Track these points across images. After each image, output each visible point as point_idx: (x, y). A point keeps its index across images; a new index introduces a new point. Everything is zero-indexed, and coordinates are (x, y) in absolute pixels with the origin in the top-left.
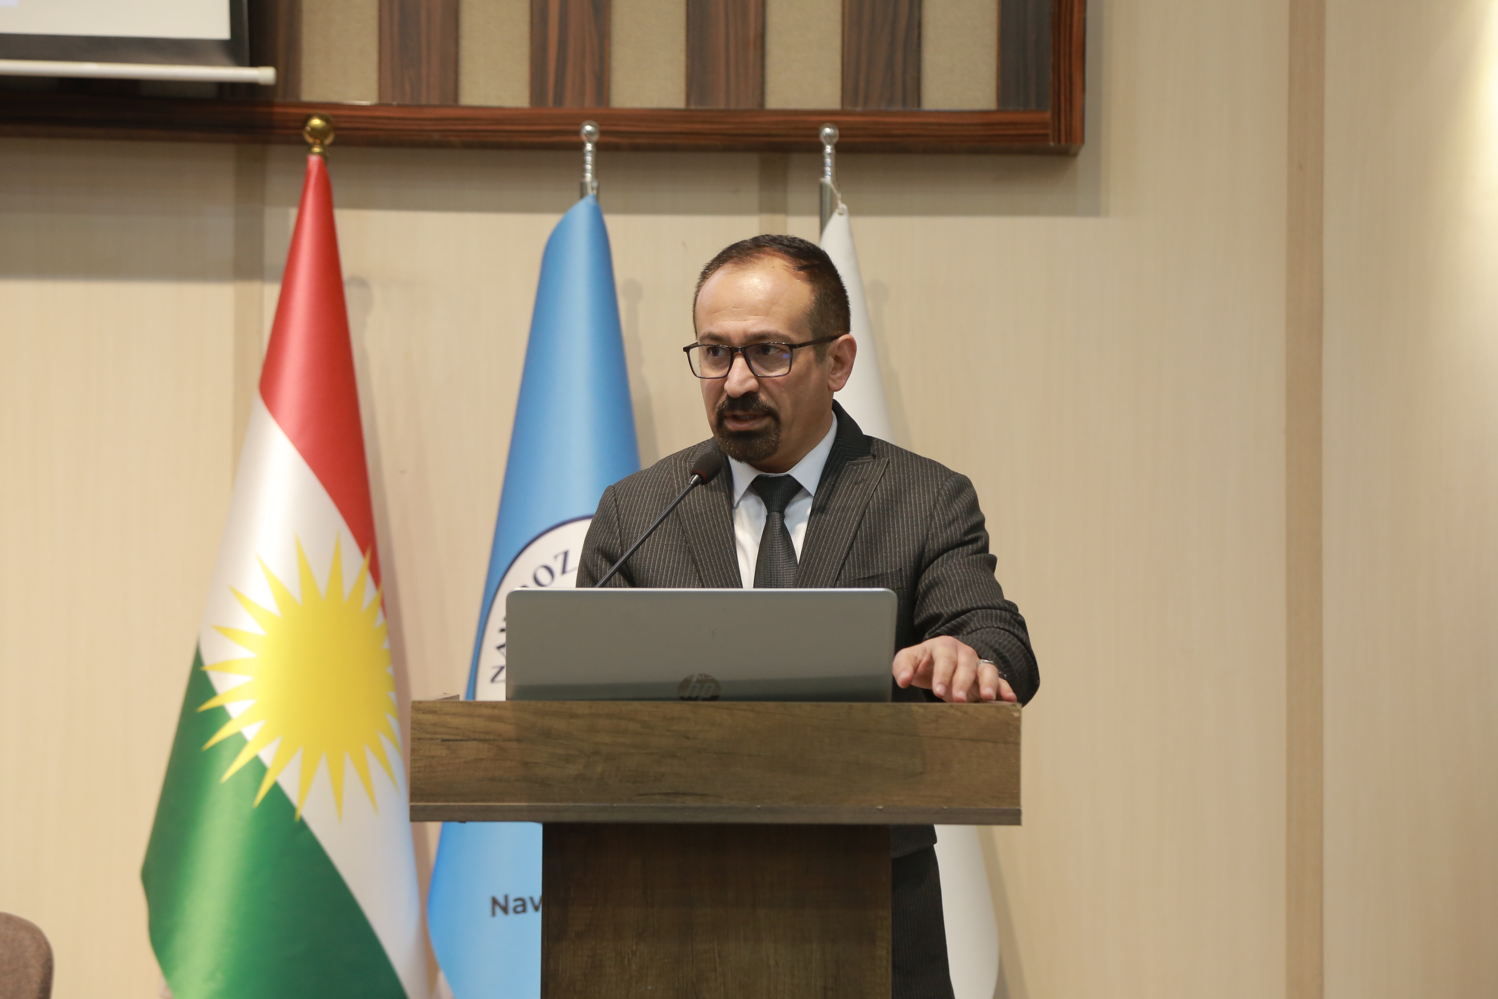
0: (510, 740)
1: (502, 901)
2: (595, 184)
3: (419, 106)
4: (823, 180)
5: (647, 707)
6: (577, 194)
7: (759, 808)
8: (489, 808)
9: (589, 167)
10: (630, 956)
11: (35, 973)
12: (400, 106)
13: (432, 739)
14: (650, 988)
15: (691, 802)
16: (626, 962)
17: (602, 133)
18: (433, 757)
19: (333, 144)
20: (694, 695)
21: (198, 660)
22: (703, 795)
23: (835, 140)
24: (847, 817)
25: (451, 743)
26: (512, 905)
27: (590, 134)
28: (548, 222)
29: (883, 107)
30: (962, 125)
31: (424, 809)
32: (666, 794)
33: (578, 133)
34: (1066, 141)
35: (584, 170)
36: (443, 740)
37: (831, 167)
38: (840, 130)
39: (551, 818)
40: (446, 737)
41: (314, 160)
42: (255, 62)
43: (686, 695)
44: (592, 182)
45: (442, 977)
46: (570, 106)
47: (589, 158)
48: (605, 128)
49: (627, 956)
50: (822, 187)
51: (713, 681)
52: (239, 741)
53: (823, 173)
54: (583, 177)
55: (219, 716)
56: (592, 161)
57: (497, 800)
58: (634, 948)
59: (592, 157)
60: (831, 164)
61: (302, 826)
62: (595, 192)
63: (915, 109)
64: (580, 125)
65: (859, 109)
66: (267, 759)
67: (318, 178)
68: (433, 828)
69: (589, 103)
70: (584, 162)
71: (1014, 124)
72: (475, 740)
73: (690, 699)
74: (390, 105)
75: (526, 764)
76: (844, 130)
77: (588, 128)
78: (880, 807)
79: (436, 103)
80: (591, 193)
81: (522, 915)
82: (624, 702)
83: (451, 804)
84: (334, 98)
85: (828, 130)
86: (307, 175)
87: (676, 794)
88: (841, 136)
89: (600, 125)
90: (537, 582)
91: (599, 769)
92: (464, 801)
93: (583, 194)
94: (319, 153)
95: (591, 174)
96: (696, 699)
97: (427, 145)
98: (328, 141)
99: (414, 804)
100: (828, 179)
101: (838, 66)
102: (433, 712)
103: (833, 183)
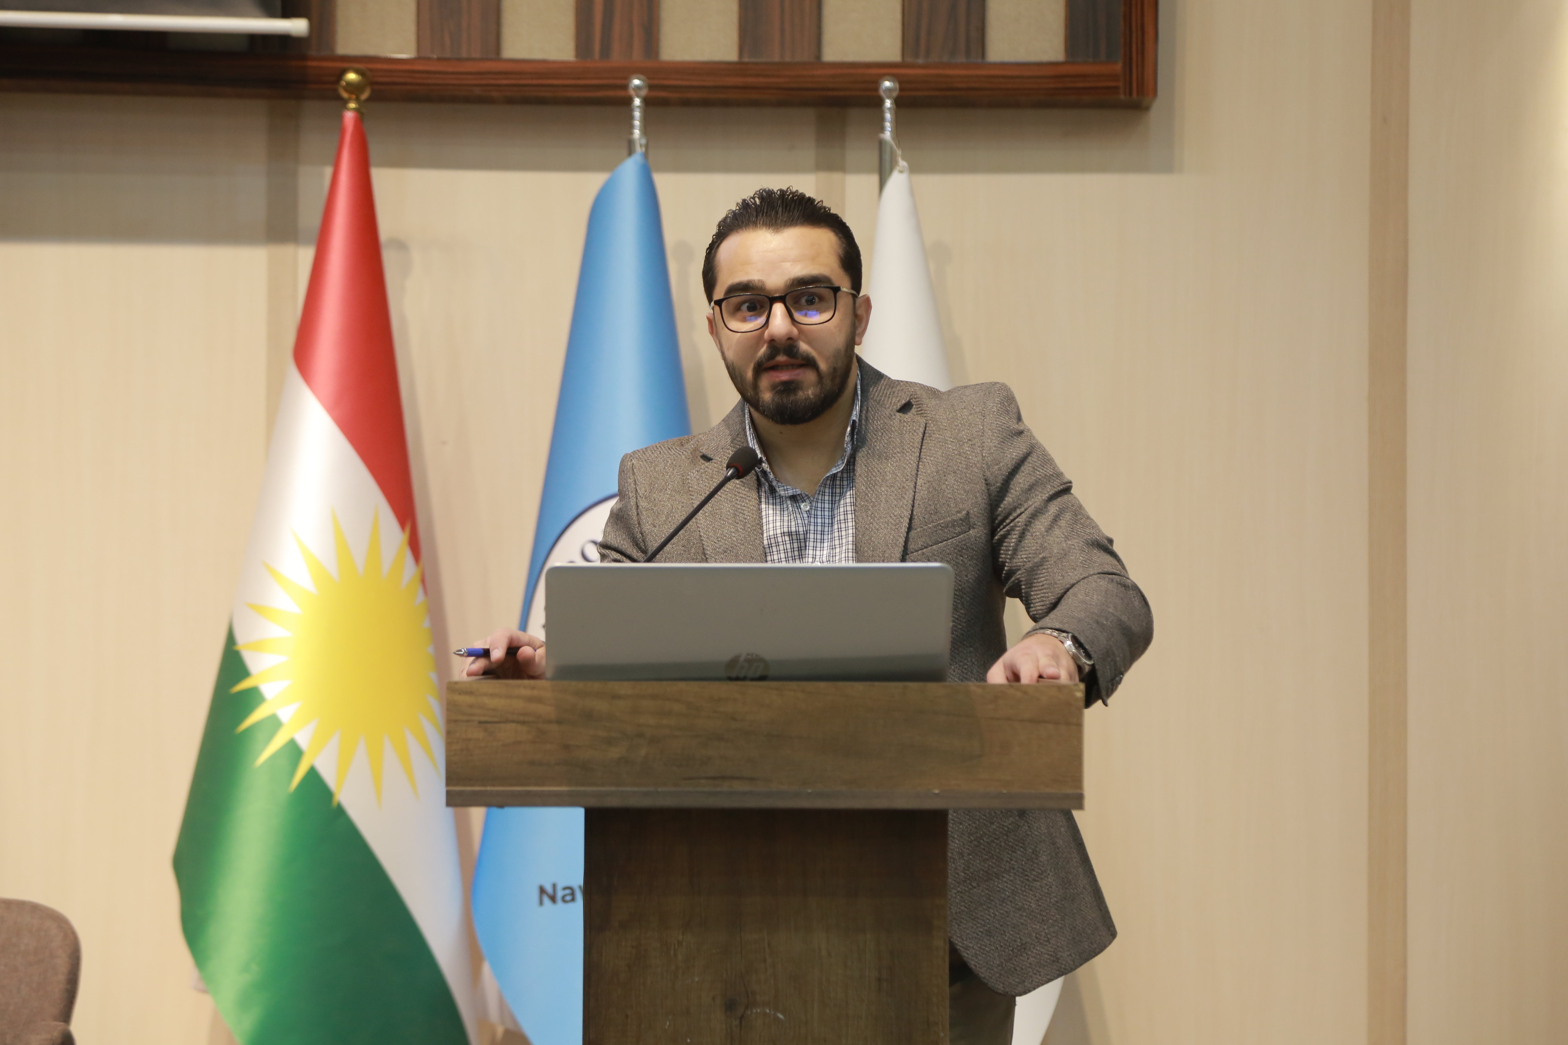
0: (550, 722)
1: (549, 889)
2: (644, 141)
3: (459, 60)
4: (882, 136)
5: (694, 686)
6: (625, 152)
7: (809, 794)
8: (528, 793)
9: (637, 123)
10: (676, 947)
11: (62, 963)
12: (439, 59)
13: (468, 721)
14: (697, 979)
15: (738, 786)
16: (672, 952)
17: (651, 87)
18: (469, 740)
19: (369, 100)
20: (742, 675)
21: (231, 640)
22: (752, 779)
23: (895, 94)
24: (902, 801)
25: (489, 726)
26: (560, 894)
27: (638, 88)
28: (594, 181)
29: (945, 59)
30: (1029, 77)
31: (460, 794)
32: (714, 778)
33: (625, 87)
34: (1138, 94)
35: (631, 127)
36: (480, 722)
37: (891, 122)
38: (900, 83)
39: (593, 803)
40: (483, 719)
41: (349, 116)
42: (286, 14)
43: (734, 674)
44: (640, 138)
45: (486, 968)
46: (617, 58)
47: (637, 114)
48: (656, 82)
49: (673, 947)
50: (881, 143)
51: (762, 660)
52: (274, 723)
53: (882, 129)
54: (631, 133)
55: (253, 698)
56: (641, 117)
57: (536, 785)
58: (680, 938)
59: (640, 112)
60: (890, 119)
61: (340, 812)
62: (644, 149)
63: (979, 60)
64: (628, 78)
65: (921, 61)
66: (303, 741)
67: (353, 135)
68: (477, 814)
69: (637, 56)
70: (632, 118)
71: (1084, 76)
72: (513, 721)
73: (737, 679)
74: (429, 59)
75: (566, 747)
76: (904, 83)
77: (636, 82)
78: (937, 791)
79: (477, 55)
80: (639, 150)
81: (571, 905)
82: (670, 683)
83: (489, 788)
84: (371, 51)
85: (887, 84)
86: (342, 132)
87: (724, 778)
88: (901, 89)
89: (649, 78)
90: (585, 557)
91: (643, 752)
92: (502, 785)
93: (631, 152)
94: (355, 110)
95: (640, 130)
96: (744, 679)
97: (467, 100)
98: (365, 96)
99: (451, 788)
100: (887, 135)
101: (899, 16)
102: (470, 693)
103: (893, 139)
